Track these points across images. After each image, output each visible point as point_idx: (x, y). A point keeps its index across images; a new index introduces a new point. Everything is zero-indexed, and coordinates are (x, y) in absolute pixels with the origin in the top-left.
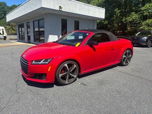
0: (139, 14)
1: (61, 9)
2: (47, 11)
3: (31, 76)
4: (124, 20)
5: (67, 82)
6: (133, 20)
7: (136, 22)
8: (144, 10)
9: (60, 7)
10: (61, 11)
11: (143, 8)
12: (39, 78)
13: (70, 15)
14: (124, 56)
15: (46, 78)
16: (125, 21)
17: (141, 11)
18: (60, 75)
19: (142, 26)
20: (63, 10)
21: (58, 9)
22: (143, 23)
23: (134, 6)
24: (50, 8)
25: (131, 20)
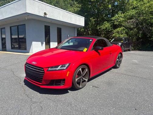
0: (111, 23)
1: (45, 16)
2: (30, 17)
3: (45, 84)
4: (98, 28)
5: (81, 87)
6: (106, 28)
7: (109, 30)
8: (114, 20)
9: (45, 14)
10: (46, 17)
11: (113, 18)
12: (55, 85)
13: (53, 22)
14: (117, 60)
15: (64, 84)
16: (100, 29)
17: (112, 20)
18: (76, 80)
19: (113, 34)
20: (47, 16)
21: (43, 15)
22: (115, 31)
23: (105, 16)
24: (35, 14)
25: (104, 28)
